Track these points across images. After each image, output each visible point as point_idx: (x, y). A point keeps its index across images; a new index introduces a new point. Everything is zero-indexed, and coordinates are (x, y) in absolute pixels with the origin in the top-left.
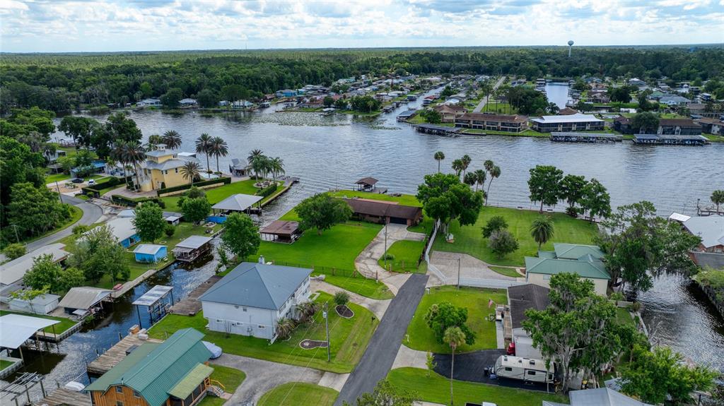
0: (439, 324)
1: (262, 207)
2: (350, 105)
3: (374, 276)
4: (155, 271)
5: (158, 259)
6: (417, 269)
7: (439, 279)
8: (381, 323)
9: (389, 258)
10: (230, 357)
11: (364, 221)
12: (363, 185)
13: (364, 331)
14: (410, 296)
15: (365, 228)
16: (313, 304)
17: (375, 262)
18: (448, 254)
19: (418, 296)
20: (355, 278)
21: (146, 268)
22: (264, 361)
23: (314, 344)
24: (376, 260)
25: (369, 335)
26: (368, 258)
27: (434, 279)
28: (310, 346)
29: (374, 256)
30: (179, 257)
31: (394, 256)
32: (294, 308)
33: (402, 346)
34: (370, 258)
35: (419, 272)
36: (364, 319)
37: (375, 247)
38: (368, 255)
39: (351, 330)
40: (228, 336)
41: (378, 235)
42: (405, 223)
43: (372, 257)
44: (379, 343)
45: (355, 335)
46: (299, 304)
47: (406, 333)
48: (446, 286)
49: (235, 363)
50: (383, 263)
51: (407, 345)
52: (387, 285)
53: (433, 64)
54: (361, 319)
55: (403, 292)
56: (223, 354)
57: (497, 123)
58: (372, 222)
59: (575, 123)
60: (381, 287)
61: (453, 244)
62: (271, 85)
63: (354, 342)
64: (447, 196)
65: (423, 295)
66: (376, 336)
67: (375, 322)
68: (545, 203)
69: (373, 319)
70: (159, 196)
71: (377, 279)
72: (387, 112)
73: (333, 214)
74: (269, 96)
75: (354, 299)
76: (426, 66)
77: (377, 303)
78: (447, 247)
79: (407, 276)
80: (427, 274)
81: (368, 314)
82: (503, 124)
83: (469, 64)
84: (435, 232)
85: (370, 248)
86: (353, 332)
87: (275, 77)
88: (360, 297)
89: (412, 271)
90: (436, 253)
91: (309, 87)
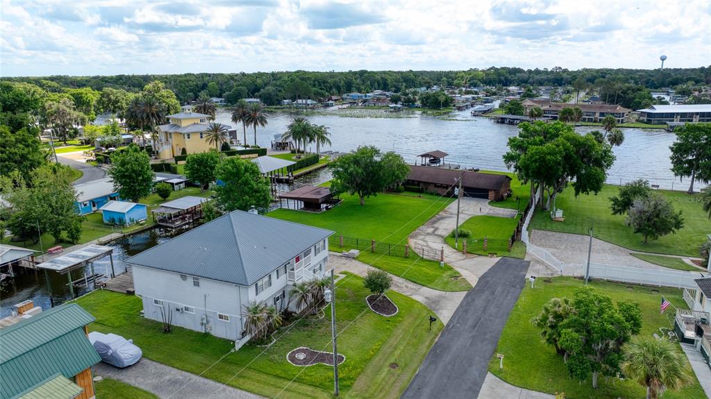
0: (575, 335)
1: (295, 178)
2: (418, 103)
3: (438, 257)
4: (122, 235)
5: (132, 221)
6: (509, 251)
7: (547, 267)
8: (447, 329)
9: (463, 235)
10: (153, 367)
11: (427, 193)
12: (428, 159)
13: (415, 341)
14: (499, 289)
15: (428, 200)
16: (323, 285)
17: (440, 240)
18: (558, 235)
19: (513, 289)
20: (406, 257)
21: (110, 231)
22: (211, 383)
23: (313, 357)
24: (442, 237)
25: (424, 349)
26: (428, 234)
27: (538, 267)
28: (305, 361)
29: (438, 232)
30: (161, 221)
31: (470, 232)
32: (289, 289)
33: (490, 377)
34: (433, 233)
35: (513, 255)
36: (416, 319)
37: (442, 221)
38: (430, 230)
39: (389, 336)
40: (168, 329)
41: (446, 209)
42: (486, 197)
43: (436, 233)
44: (441, 365)
45: (395, 348)
46: (299, 282)
47: (495, 351)
48: (562, 278)
49: (155, 381)
50: (452, 241)
51: (498, 373)
52: (459, 270)
53: (509, 77)
54: (410, 320)
55: (487, 282)
56: (145, 361)
57: (594, 113)
58: (438, 195)
59: (697, 114)
60: (449, 273)
61: (564, 222)
62: (339, 88)
63: (392, 360)
64: (558, 146)
65: (522, 288)
66: (436, 353)
67: (435, 327)
68: (698, 178)
69: (432, 320)
70: (177, 163)
71: (442, 260)
72: (460, 109)
73: (381, 173)
74: (334, 98)
75: (400, 287)
76: (503, 78)
77: (440, 297)
78: (554, 225)
79: (492, 261)
80: (527, 259)
81: (424, 313)
82: (602, 114)
83: (549, 76)
84: (533, 207)
85: (434, 222)
86: (393, 341)
87: (342, 81)
88: (411, 285)
89: (499, 253)
90: (538, 233)
91: (378, 92)
